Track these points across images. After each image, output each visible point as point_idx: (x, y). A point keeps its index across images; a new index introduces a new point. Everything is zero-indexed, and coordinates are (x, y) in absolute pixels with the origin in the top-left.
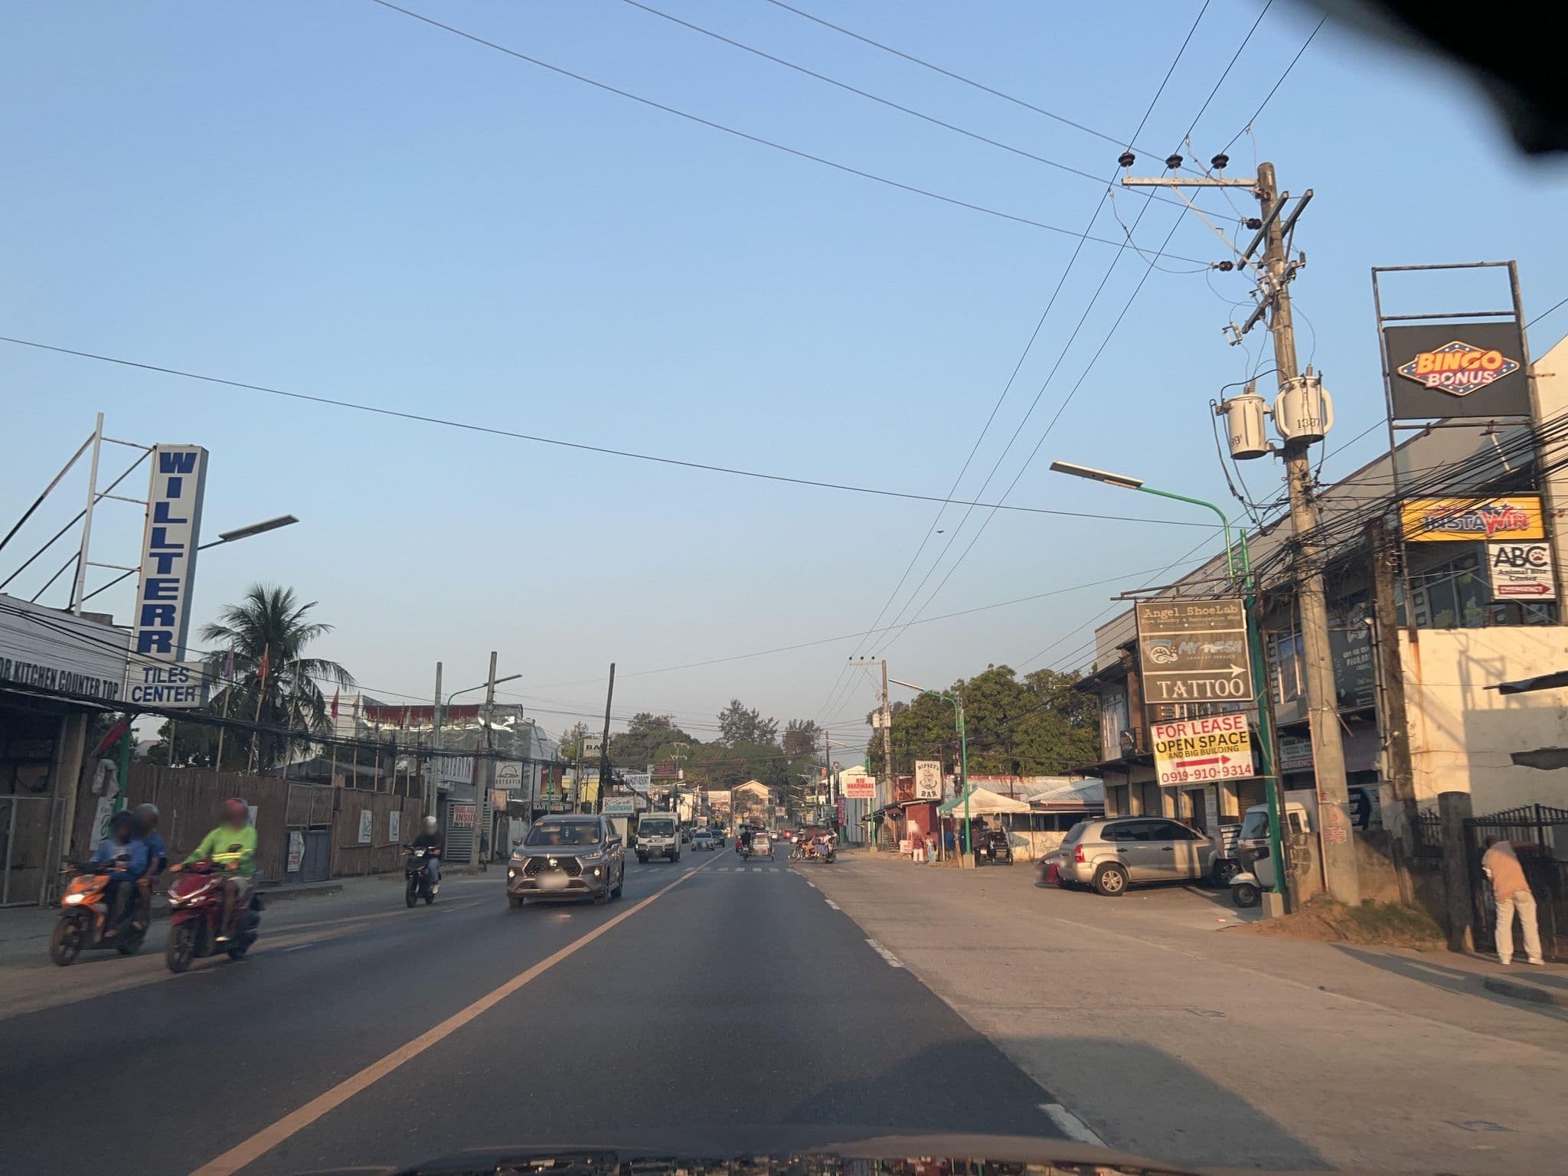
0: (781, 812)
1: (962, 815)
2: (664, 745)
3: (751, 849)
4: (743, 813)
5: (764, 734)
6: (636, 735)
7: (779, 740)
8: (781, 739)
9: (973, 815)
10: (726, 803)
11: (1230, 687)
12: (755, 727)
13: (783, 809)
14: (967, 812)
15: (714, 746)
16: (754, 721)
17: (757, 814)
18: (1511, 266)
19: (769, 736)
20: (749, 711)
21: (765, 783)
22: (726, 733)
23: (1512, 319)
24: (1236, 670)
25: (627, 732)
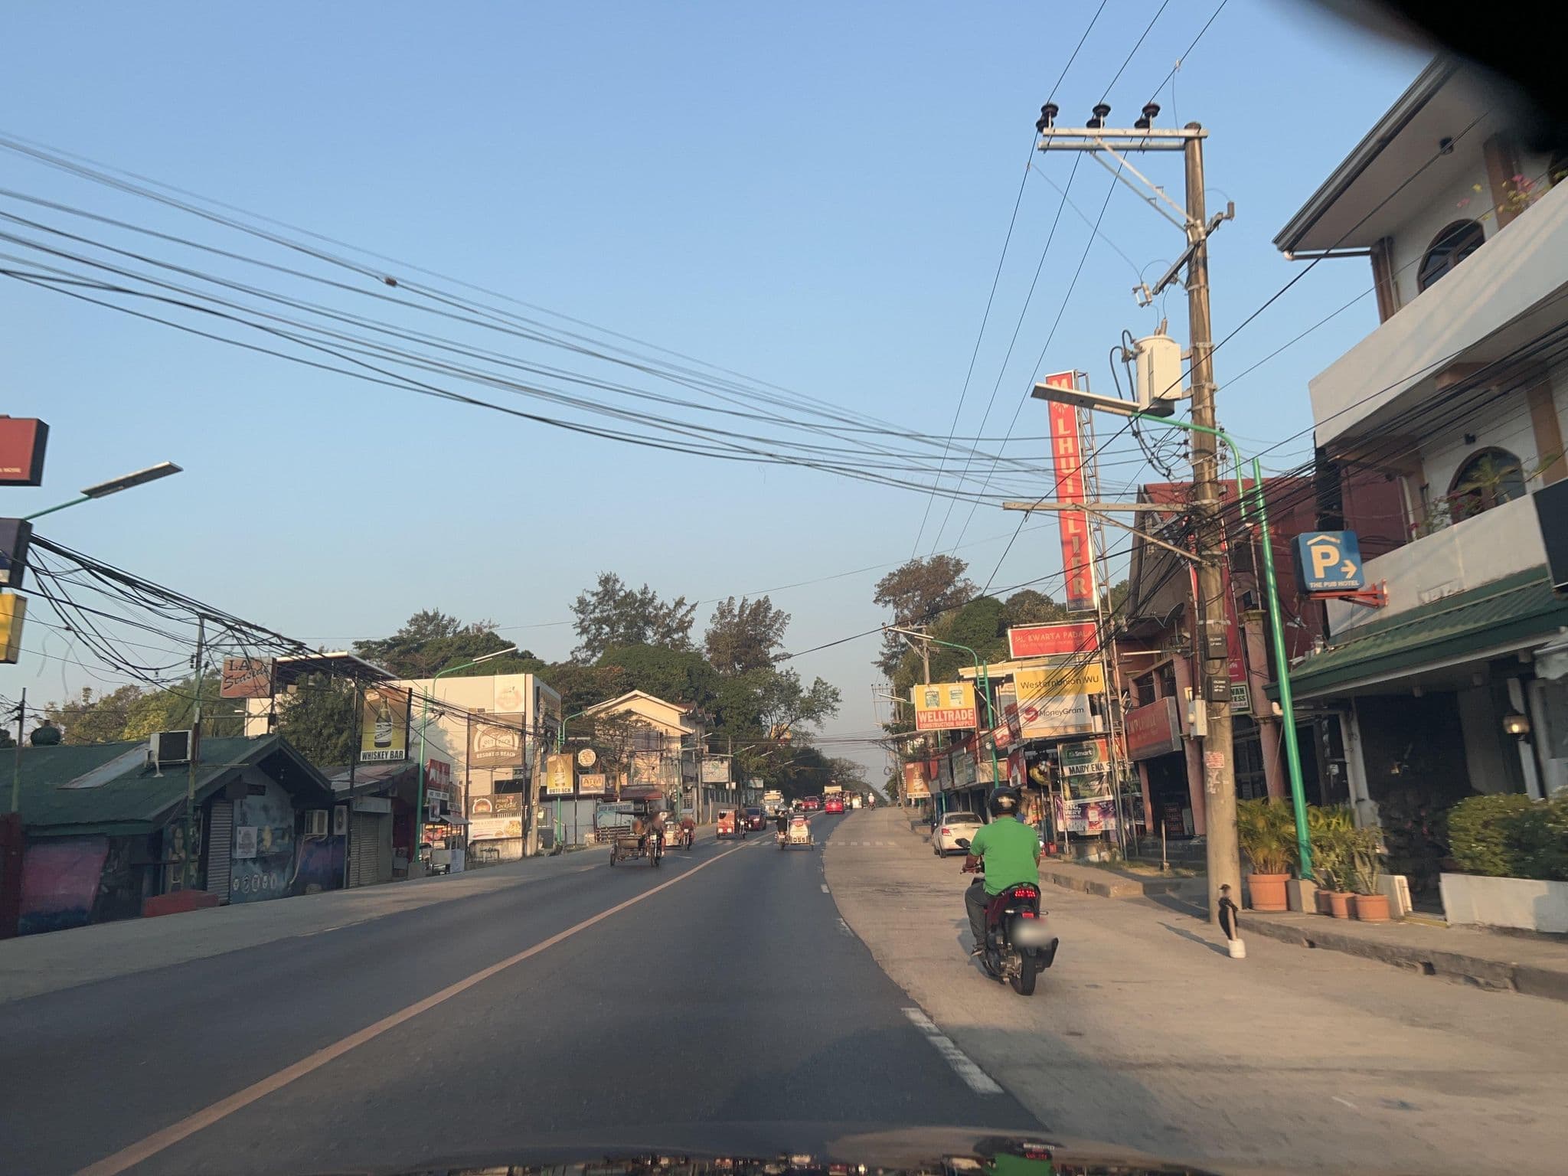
5: (667, 629)
7: (697, 637)
12: (648, 619)
16: (645, 609)
20: (636, 592)
22: (590, 640)
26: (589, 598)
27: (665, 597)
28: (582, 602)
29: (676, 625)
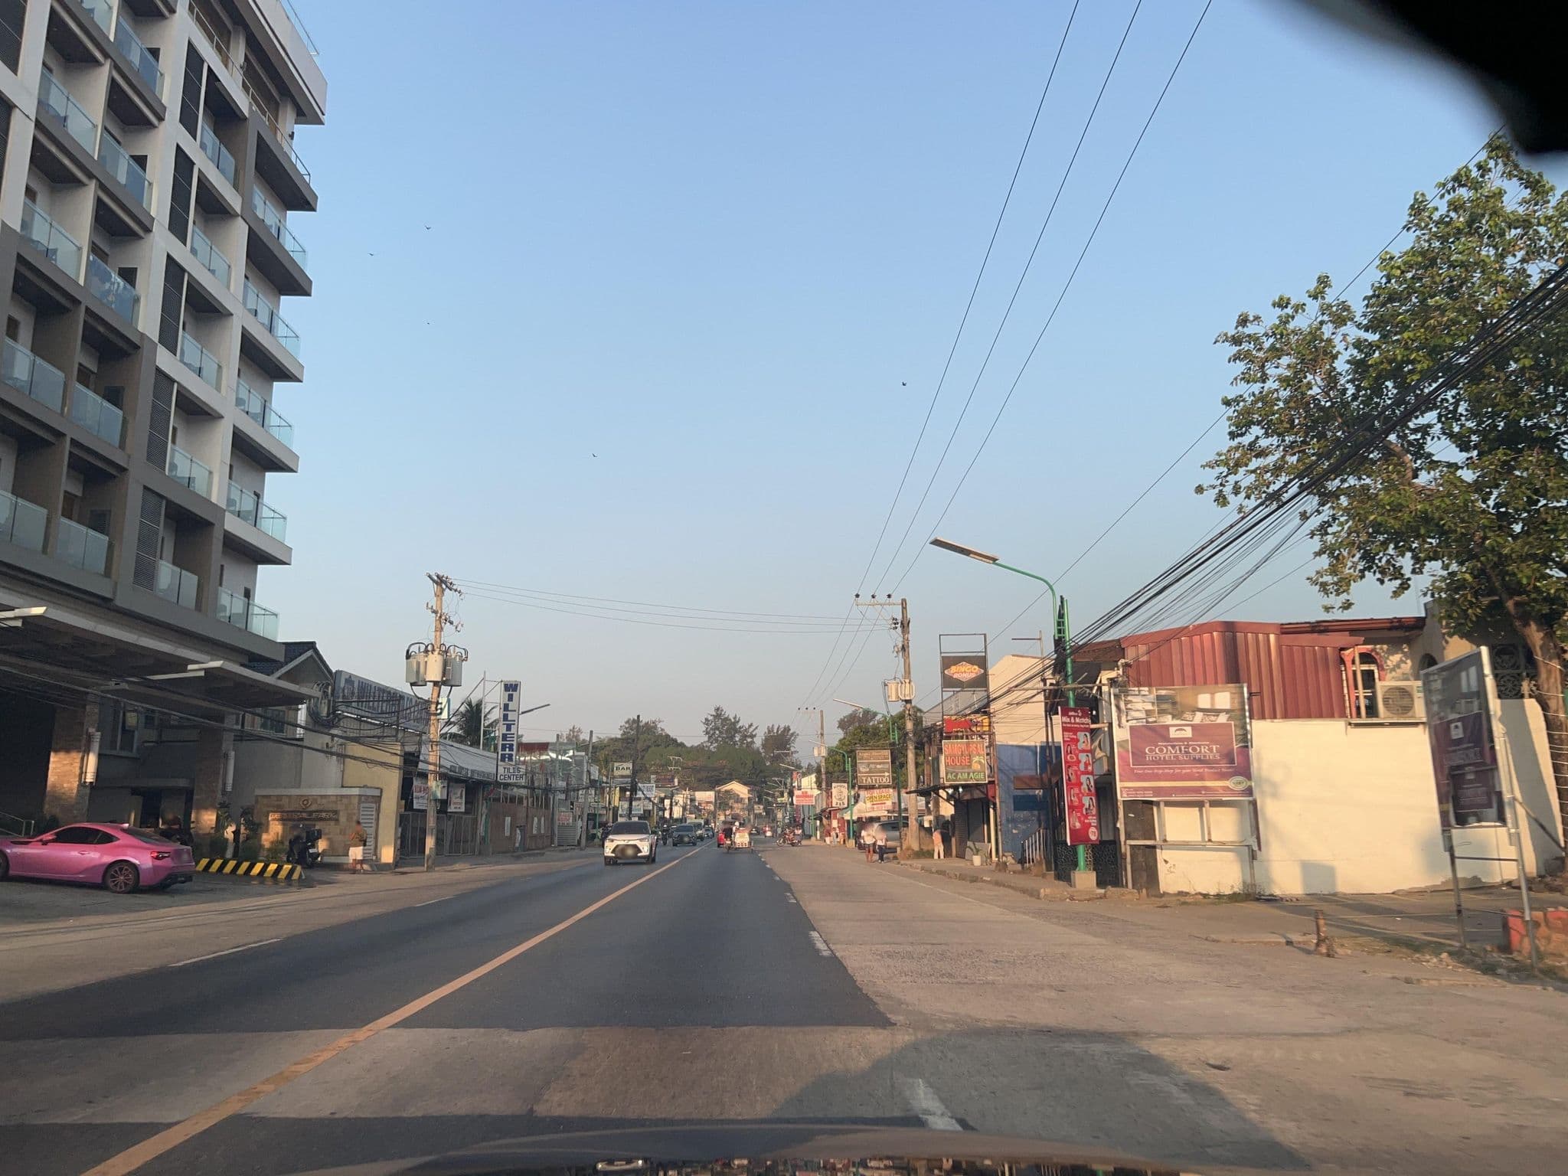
0: (759, 809)
1: (849, 818)
2: (653, 748)
3: (733, 843)
4: (725, 810)
5: (745, 737)
6: (628, 739)
7: (758, 742)
8: (760, 743)
9: (855, 818)
10: (710, 802)
11: (884, 780)
12: (737, 731)
13: (762, 807)
14: (852, 817)
15: (700, 749)
16: (735, 726)
17: (738, 812)
18: (985, 635)
19: (749, 740)
20: (731, 717)
21: (745, 784)
22: (710, 737)
23: (984, 654)
24: (887, 774)
25: (619, 736)
26: (710, 718)
27: (743, 723)
28: (706, 719)
29: (747, 735)
